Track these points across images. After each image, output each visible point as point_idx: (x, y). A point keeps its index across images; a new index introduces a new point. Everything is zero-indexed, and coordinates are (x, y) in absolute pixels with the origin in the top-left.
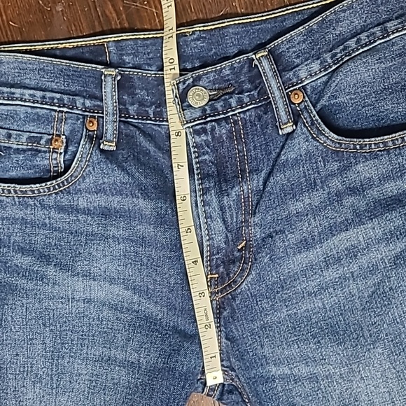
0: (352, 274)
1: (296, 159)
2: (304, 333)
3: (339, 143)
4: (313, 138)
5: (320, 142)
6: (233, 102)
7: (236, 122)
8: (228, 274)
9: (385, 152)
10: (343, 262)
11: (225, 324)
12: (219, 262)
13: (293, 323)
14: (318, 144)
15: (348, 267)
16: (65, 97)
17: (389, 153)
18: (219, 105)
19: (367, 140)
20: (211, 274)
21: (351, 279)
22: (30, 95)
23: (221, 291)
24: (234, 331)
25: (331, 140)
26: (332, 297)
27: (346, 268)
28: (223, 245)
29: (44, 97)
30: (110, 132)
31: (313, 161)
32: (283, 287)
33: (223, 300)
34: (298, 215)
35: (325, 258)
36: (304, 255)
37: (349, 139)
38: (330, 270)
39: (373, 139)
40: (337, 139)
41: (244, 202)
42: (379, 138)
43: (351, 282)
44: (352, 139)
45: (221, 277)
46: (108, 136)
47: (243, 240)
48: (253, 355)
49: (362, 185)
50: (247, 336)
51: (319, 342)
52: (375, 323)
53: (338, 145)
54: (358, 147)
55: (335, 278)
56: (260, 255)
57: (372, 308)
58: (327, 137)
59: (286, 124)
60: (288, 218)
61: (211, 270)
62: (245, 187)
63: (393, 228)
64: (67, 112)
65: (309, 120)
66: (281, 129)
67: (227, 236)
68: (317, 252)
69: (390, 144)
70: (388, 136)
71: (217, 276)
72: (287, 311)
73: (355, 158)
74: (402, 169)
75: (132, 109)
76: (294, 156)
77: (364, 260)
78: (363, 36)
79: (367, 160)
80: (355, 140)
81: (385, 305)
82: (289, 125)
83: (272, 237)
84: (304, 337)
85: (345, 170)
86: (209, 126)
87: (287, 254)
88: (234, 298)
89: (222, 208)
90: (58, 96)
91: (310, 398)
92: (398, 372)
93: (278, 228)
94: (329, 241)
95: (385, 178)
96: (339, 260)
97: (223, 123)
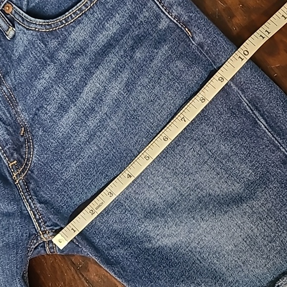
0: (107, 115)
1: (25, 51)
2: (95, 174)
3: (48, 25)
4: (27, 29)
5: (32, 30)
8: (22, 157)
9: (84, 16)
10: (96, 109)
11: (35, 193)
12: (12, 151)
13: (84, 171)
14: (32, 32)
15: (101, 111)
17: (86, 16)
19: (67, 13)
20: (11, 162)
21: (108, 119)
23: (23, 171)
24: (44, 195)
25: (39, 24)
26: (102, 138)
27: (101, 113)
28: (7, 137)
31: (36, 46)
32: (63, 148)
33: (26, 176)
34: (46, 89)
35: (83, 112)
36: (66, 117)
37: (56, 19)
38: (90, 119)
39: (71, 11)
40: (44, 22)
41: (10, 100)
42: (74, 8)
43: (108, 121)
44: (58, 18)
45: (19, 161)
47: (22, 127)
48: (67, 208)
49: (82, 48)
50: (55, 195)
51: (107, 175)
52: (137, 141)
53: (48, 27)
54: (64, 21)
55: (97, 124)
56: (34, 131)
57: (130, 132)
58: (35, 23)
59: (8, 30)
60: (40, 95)
61: (9, 160)
62: (4, 89)
63: (114, 66)
65: (20, 19)
66: (7, 35)
67: (7, 129)
68: (74, 111)
69: (84, 8)
70: (80, 3)
71: (15, 162)
72: (75, 164)
73: (66, 31)
74: (100, 22)
76: (22, 49)
77: (108, 100)
79: (74, 27)
80: (60, 18)
81: (137, 125)
82: (10, 29)
83: (36, 115)
84: (96, 177)
85: (64, 42)
87: (54, 122)
88: (32, 172)
91: (124, 220)
92: (173, 170)
93: (38, 106)
94: (80, 99)
95: (94, 34)
96: (93, 109)
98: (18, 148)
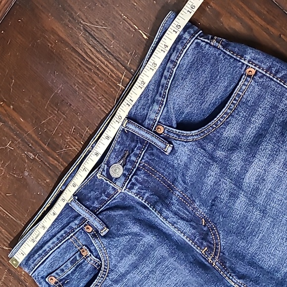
3: (202, 133)
4: (186, 142)
5: (191, 141)
6: (133, 158)
7: (144, 166)
8: (211, 243)
9: (230, 117)
11: (232, 270)
12: (200, 241)
14: (191, 143)
16: (66, 229)
17: (233, 116)
18: (129, 166)
19: (215, 119)
20: (203, 250)
22: (52, 244)
23: (216, 255)
24: (241, 271)
25: (195, 135)
28: (193, 231)
29: (58, 239)
30: (98, 225)
31: (197, 152)
32: (243, 227)
33: (220, 258)
34: (216, 183)
36: (238, 201)
37: (207, 126)
39: (218, 116)
40: (199, 132)
41: (184, 200)
42: (221, 113)
44: (208, 125)
45: (209, 247)
46: (99, 227)
47: (202, 219)
48: (263, 276)
49: (235, 143)
50: (249, 269)
53: (202, 134)
54: (214, 126)
56: (216, 219)
58: (192, 135)
60: (212, 189)
61: (201, 249)
62: (177, 193)
64: (74, 235)
66: (166, 152)
67: (191, 225)
69: (229, 111)
70: (224, 109)
71: (206, 248)
73: (218, 132)
74: (246, 118)
75: (96, 205)
76: (186, 158)
78: (166, 73)
79: (225, 128)
80: (210, 124)
82: (168, 146)
83: (213, 205)
85: (218, 142)
86: (133, 180)
87: (230, 208)
88: (224, 254)
89: (175, 214)
90: (62, 232)
93: (213, 197)
94: (244, 184)
95: (243, 130)
96: (258, 188)
97: (139, 172)
98: (204, 237)
